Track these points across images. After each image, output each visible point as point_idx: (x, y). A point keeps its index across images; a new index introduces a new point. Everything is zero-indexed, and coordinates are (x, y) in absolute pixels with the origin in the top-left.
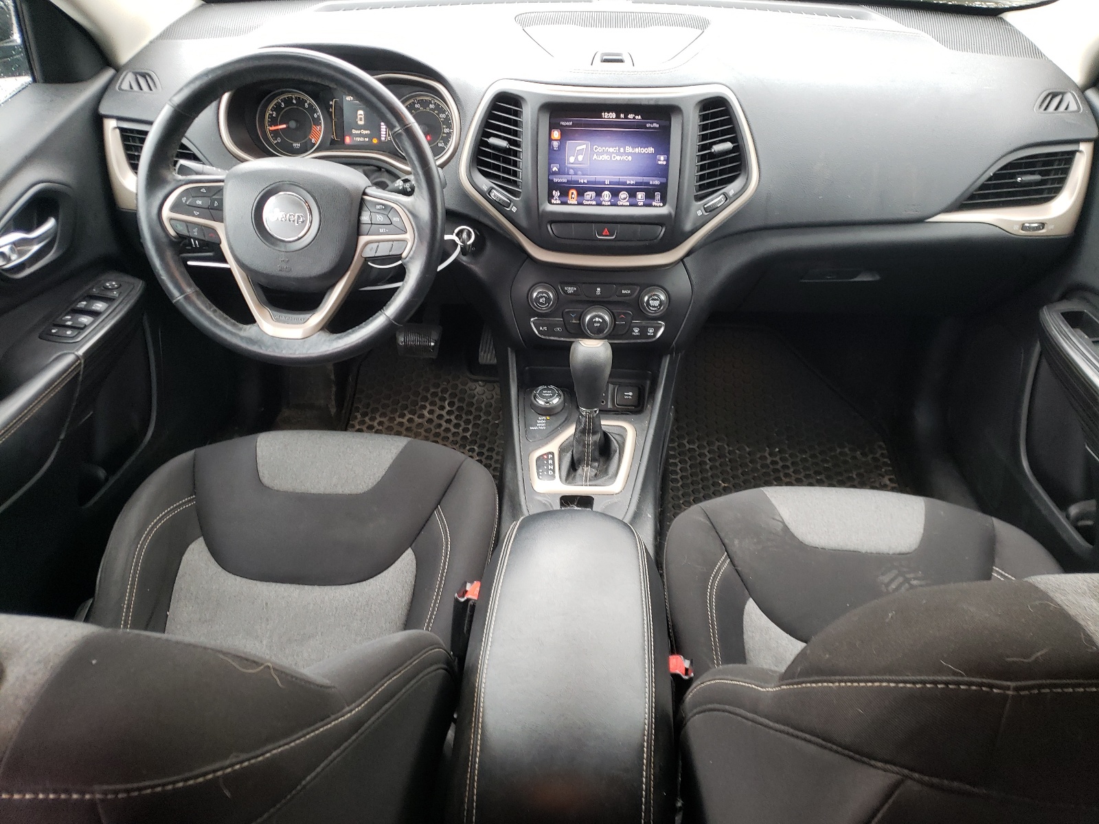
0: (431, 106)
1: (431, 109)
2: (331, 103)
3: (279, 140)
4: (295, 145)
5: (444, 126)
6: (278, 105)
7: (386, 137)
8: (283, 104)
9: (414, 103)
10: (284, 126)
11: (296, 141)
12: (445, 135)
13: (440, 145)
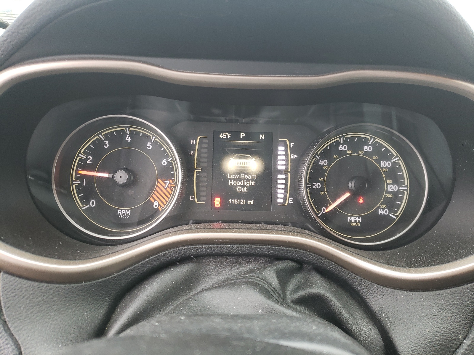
0: (367, 148)
1: (366, 153)
2: (193, 142)
3: (93, 203)
4: (120, 212)
5: (389, 181)
6: (99, 144)
7: (285, 199)
8: (107, 142)
9: (338, 143)
10: (105, 175)
11: (122, 206)
12: (390, 196)
13: (381, 212)
